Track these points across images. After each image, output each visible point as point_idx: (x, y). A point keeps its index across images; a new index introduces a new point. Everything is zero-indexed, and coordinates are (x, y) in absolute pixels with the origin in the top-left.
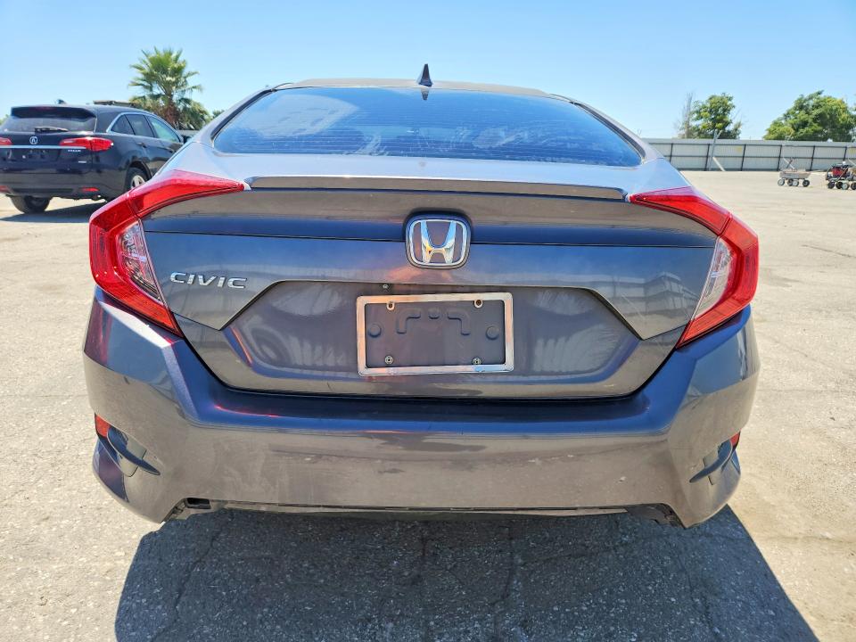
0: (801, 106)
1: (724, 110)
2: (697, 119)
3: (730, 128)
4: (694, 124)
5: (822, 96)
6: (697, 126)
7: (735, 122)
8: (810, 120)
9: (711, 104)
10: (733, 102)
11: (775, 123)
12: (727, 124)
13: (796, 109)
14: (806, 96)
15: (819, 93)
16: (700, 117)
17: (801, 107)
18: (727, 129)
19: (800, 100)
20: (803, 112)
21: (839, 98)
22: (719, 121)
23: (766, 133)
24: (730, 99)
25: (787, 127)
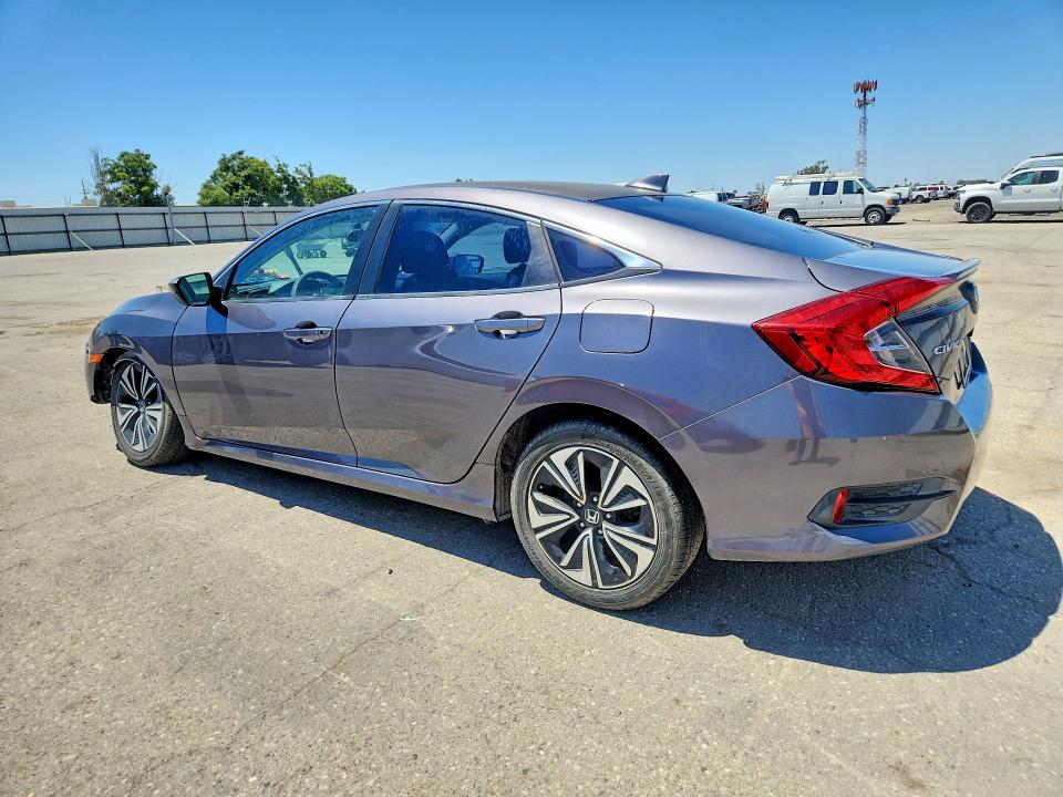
0: (225, 166)
1: (145, 171)
2: (112, 181)
3: (159, 191)
4: (111, 187)
5: (244, 156)
6: (116, 190)
7: (162, 185)
8: (241, 183)
9: (126, 162)
10: (152, 160)
11: (205, 186)
12: (154, 187)
13: (221, 170)
14: (228, 156)
15: (241, 153)
16: (115, 179)
17: (227, 169)
18: (155, 193)
19: (223, 160)
20: (230, 174)
21: (261, 160)
22: (143, 184)
23: (198, 198)
24: (147, 157)
25: (219, 191)
